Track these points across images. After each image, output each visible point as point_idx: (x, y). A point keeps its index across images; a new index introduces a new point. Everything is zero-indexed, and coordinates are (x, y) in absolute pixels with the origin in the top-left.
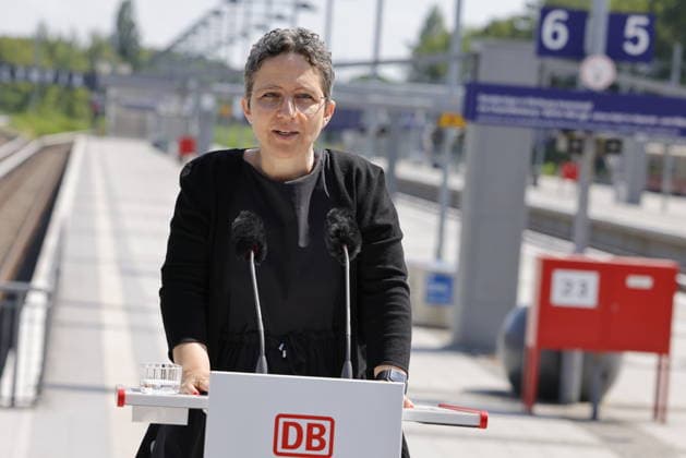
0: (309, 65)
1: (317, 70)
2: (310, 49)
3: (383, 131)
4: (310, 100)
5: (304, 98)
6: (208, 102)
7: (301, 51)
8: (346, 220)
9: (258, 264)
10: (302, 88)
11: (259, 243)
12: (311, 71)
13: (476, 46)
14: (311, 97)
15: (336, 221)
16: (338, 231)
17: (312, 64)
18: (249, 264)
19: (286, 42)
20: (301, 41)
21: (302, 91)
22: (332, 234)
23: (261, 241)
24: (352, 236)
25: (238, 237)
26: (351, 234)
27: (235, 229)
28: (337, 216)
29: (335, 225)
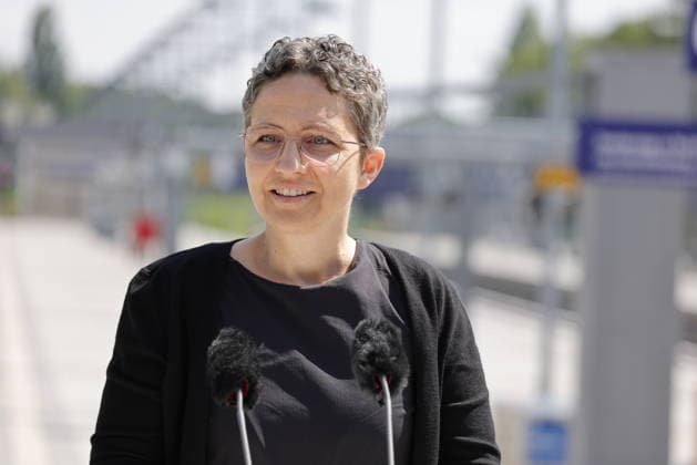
0: (326, 94)
2: (328, 68)
3: (451, 199)
4: (329, 147)
5: (318, 143)
6: (176, 161)
7: (315, 70)
8: (384, 337)
9: (250, 413)
11: (250, 378)
13: (594, 62)
14: (330, 142)
15: (369, 338)
16: (372, 355)
18: (235, 411)
21: (315, 132)
22: (363, 359)
23: (254, 374)
24: (395, 361)
25: (217, 369)
26: (394, 358)
27: (213, 358)
28: (370, 330)
29: (368, 346)
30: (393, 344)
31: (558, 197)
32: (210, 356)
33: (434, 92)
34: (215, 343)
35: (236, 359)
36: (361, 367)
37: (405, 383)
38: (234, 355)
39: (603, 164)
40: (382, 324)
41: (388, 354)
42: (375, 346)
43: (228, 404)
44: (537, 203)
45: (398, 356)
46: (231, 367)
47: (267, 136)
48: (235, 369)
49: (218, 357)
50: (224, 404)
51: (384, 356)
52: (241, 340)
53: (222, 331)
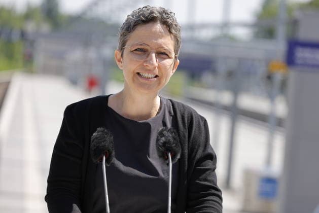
1: (173, 37)
2: (170, 21)
4: (167, 57)
6: (107, 52)
7: (165, 23)
8: (171, 135)
10: (162, 47)
11: (109, 150)
12: (169, 37)
15: (164, 136)
16: (165, 143)
17: (170, 32)
19: (155, 15)
20: (165, 16)
21: (163, 51)
22: (161, 144)
23: (111, 148)
24: (175, 146)
25: (95, 146)
26: (174, 145)
27: (93, 141)
28: (165, 132)
29: (163, 139)
30: (174, 139)
31: (279, 76)
32: (92, 140)
33: (226, 25)
34: (95, 134)
35: (103, 142)
36: (160, 148)
37: (179, 157)
38: (103, 140)
39: (299, 61)
40: (170, 129)
41: (172, 143)
42: (166, 139)
43: (99, 162)
44: (269, 77)
45: (176, 144)
46: (101, 145)
47: (139, 49)
48: (103, 146)
49: (95, 140)
50: (97, 162)
51: (170, 144)
52: (106, 134)
53: (98, 129)
